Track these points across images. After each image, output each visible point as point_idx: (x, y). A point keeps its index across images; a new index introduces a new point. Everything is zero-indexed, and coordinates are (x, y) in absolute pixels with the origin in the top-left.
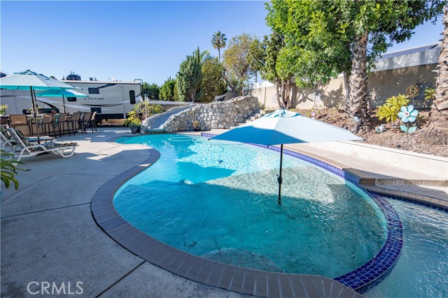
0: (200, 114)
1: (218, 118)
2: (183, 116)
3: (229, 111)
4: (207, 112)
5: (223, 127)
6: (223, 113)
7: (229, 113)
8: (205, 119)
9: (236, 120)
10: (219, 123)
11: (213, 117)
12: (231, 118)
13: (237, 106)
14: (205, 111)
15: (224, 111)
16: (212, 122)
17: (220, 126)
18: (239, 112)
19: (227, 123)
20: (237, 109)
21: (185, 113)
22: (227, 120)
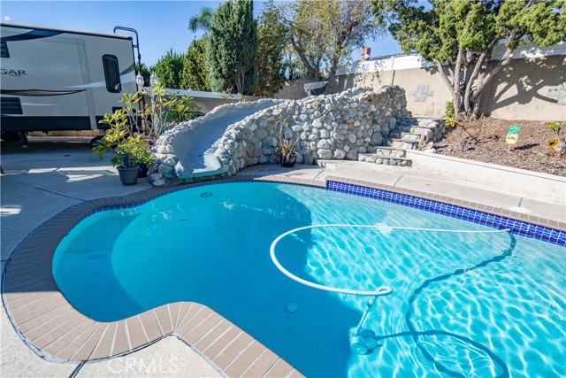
0: (291, 123)
1: (333, 134)
2: (254, 127)
3: (355, 118)
4: (309, 120)
5: (343, 155)
6: (345, 122)
7: (357, 124)
8: (303, 136)
9: (368, 140)
10: (335, 146)
11: (322, 131)
12: (360, 135)
13: (373, 108)
14: (303, 117)
15: (347, 117)
16: (321, 143)
17: (336, 153)
18: (375, 122)
19: (352, 146)
20: (372, 113)
21: (258, 121)
22: (352, 138)
